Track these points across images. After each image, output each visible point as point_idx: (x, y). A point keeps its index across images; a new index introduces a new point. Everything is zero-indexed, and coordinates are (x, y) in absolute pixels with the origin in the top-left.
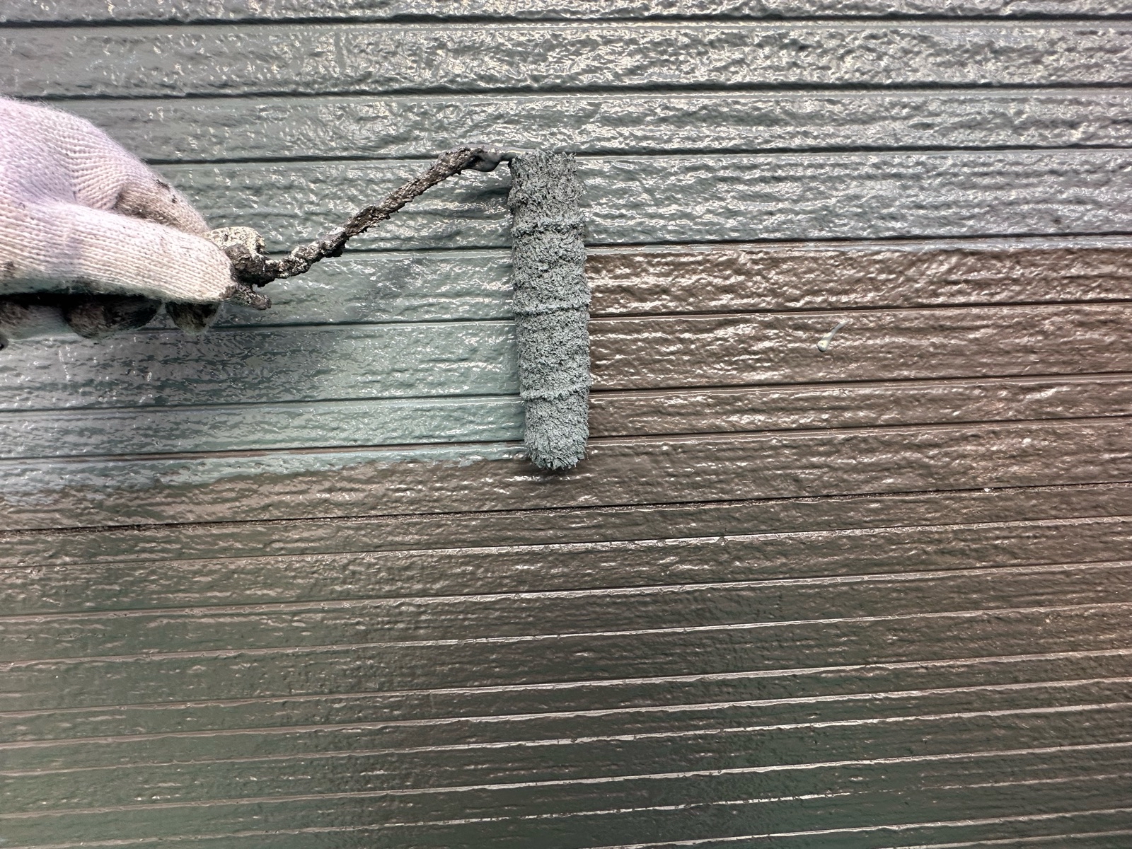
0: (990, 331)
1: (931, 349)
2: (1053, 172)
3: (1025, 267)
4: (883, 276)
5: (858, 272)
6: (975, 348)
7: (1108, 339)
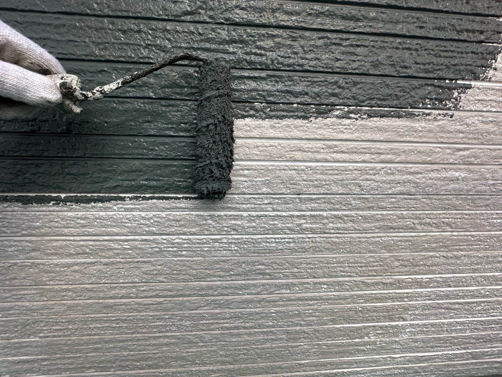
4: (401, 94)
5: (390, 91)
6: (438, 129)
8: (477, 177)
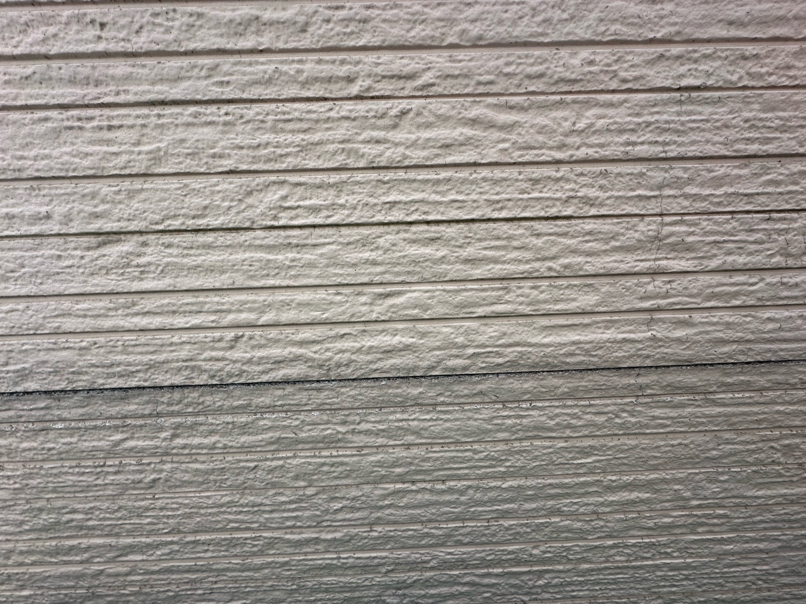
0: (333, 247)
1: (287, 263)
2: (347, 118)
3: (348, 195)
4: (226, 204)
5: (205, 200)
6: (325, 261)
7: (440, 254)
8: (438, 344)
